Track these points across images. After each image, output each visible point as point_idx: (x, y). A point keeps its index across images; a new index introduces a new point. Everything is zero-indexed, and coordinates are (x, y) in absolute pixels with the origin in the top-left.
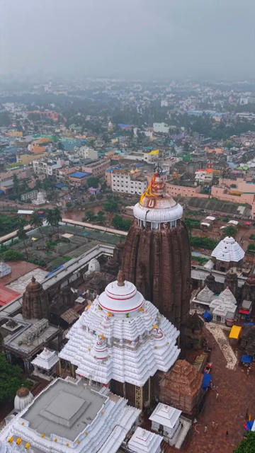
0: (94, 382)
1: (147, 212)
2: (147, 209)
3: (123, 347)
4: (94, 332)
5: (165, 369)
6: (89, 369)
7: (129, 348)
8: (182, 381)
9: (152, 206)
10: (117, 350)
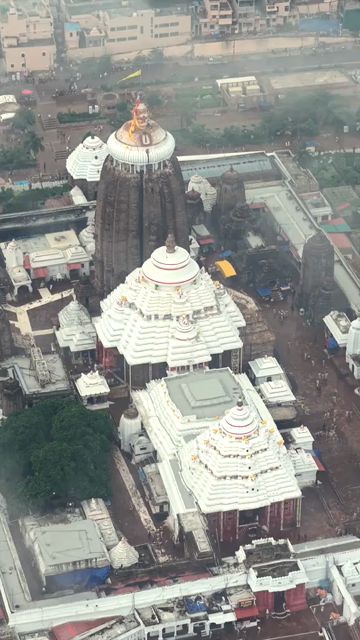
0: (195, 366)
1: (147, 152)
2: (145, 148)
3: (207, 316)
4: (168, 317)
5: (243, 323)
6: (185, 356)
7: (213, 315)
8: (259, 330)
9: (148, 142)
10: (201, 323)
